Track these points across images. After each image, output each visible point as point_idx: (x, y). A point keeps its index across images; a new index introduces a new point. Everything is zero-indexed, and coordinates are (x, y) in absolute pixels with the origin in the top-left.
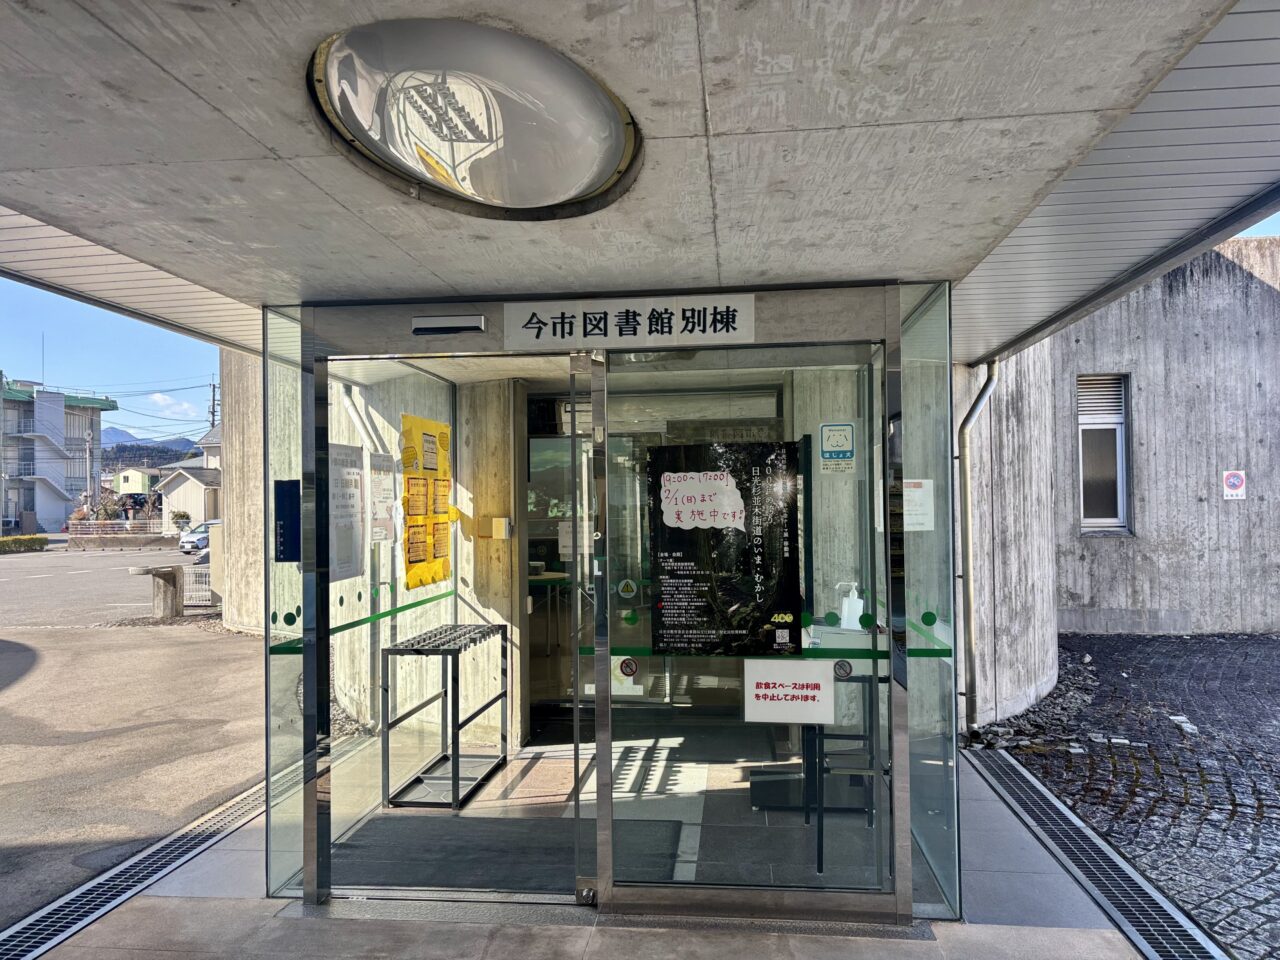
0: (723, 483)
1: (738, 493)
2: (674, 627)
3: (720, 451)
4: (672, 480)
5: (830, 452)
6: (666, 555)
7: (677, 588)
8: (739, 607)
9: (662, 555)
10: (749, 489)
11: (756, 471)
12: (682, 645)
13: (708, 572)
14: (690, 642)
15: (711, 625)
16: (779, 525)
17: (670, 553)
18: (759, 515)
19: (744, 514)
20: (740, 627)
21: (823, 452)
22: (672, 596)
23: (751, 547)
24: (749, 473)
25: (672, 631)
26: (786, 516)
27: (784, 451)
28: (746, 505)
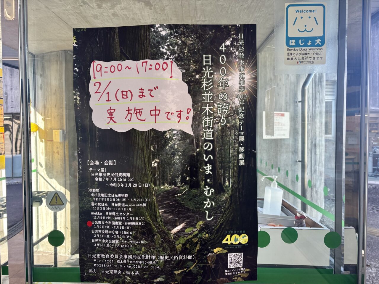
0: (166, 74)
1: (186, 86)
2: (105, 250)
3: (163, 33)
4: (103, 70)
5: (297, 39)
6: (97, 163)
7: (109, 203)
8: (184, 228)
9: (92, 163)
10: (199, 83)
11: (207, 59)
12: (115, 272)
13: (146, 185)
14: (124, 268)
15: (149, 248)
16: (233, 127)
17: (102, 160)
18: (210, 115)
19: (192, 113)
20: (185, 251)
21: (288, 39)
22: (103, 212)
23: (200, 154)
24: (199, 62)
25: (103, 255)
26: (242, 116)
27: (241, 36)
28: (194, 102)
